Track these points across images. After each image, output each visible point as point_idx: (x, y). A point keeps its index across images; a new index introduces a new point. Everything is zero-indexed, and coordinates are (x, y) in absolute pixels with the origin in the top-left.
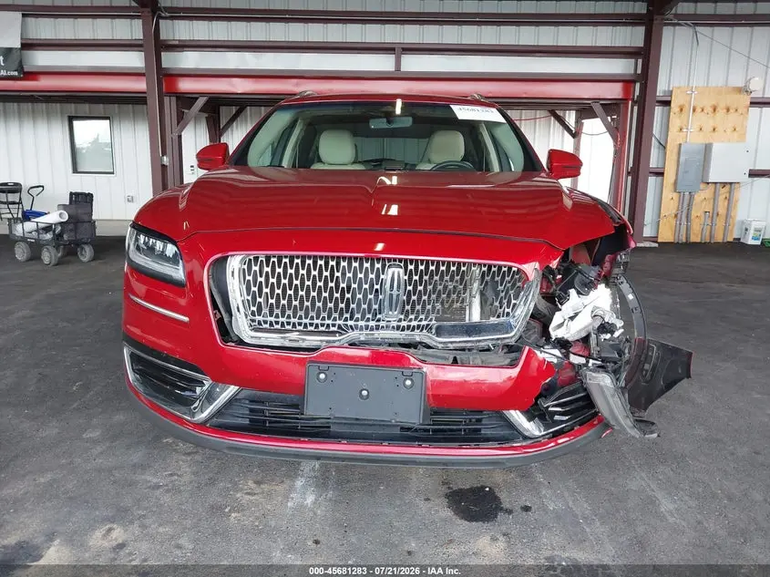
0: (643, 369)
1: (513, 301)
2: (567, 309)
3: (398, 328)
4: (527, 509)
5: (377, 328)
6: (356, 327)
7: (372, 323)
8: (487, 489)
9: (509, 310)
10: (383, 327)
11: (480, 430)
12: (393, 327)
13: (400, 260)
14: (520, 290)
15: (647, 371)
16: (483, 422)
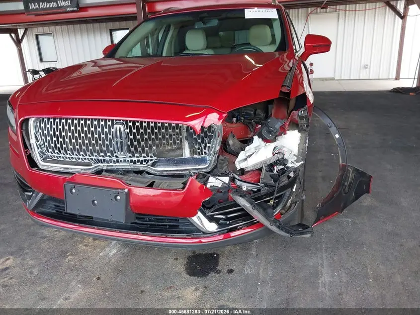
0: (343, 185)
1: (208, 145)
2: (250, 149)
3: (131, 161)
4: (231, 271)
5: (118, 161)
6: (104, 161)
7: (114, 159)
8: (215, 255)
9: (206, 150)
10: (121, 161)
11: (179, 226)
12: (128, 161)
13: (123, 121)
14: (211, 138)
15: (346, 186)
16: (180, 221)
